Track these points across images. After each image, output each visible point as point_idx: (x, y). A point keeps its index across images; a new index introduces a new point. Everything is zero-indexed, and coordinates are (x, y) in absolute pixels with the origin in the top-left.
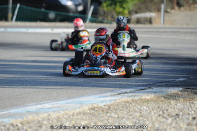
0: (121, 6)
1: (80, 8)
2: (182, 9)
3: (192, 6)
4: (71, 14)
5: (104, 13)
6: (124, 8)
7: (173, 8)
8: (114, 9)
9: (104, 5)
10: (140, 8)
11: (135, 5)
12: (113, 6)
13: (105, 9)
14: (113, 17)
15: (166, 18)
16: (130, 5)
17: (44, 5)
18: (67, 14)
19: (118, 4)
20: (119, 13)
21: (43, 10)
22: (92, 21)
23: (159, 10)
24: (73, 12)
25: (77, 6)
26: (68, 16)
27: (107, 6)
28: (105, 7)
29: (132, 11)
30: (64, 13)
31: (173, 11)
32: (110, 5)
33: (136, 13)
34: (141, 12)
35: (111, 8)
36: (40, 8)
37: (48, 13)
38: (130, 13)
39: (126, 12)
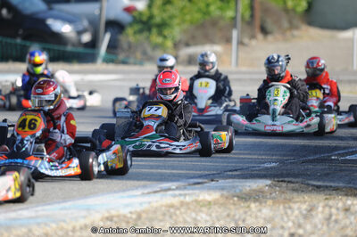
0: (160, 34)
1: (86, 38)
2: (270, 38)
3: (288, 34)
4: (69, 48)
5: (130, 46)
6: (165, 37)
7: (253, 37)
8: (148, 38)
9: (130, 31)
10: (193, 37)
11: (185, 32)
12: (145, 34)
13: (132, 39)
14: (145, 53)
15: (240, 54)
16: (176, 32)
17: (21, 32)
18: (61, 48)
19: (154, 31)
20: (156, 47)
21: (19, 41)
22: (107, 61)
23: (228, 40)
24: (74, 45)
25: (80, 33)
26: (64, 52)
27: (135, 33)
28: (130, 36)
29: (180, 42)
30: (56, 47)
31: (254, 42)
32: (141, 31)
33: (187, 45)
34: (196, 44)
35: (141, 37)
36: (14, 36)
37: (29, 47)
38: (176, 46)
39: (169, 43)
